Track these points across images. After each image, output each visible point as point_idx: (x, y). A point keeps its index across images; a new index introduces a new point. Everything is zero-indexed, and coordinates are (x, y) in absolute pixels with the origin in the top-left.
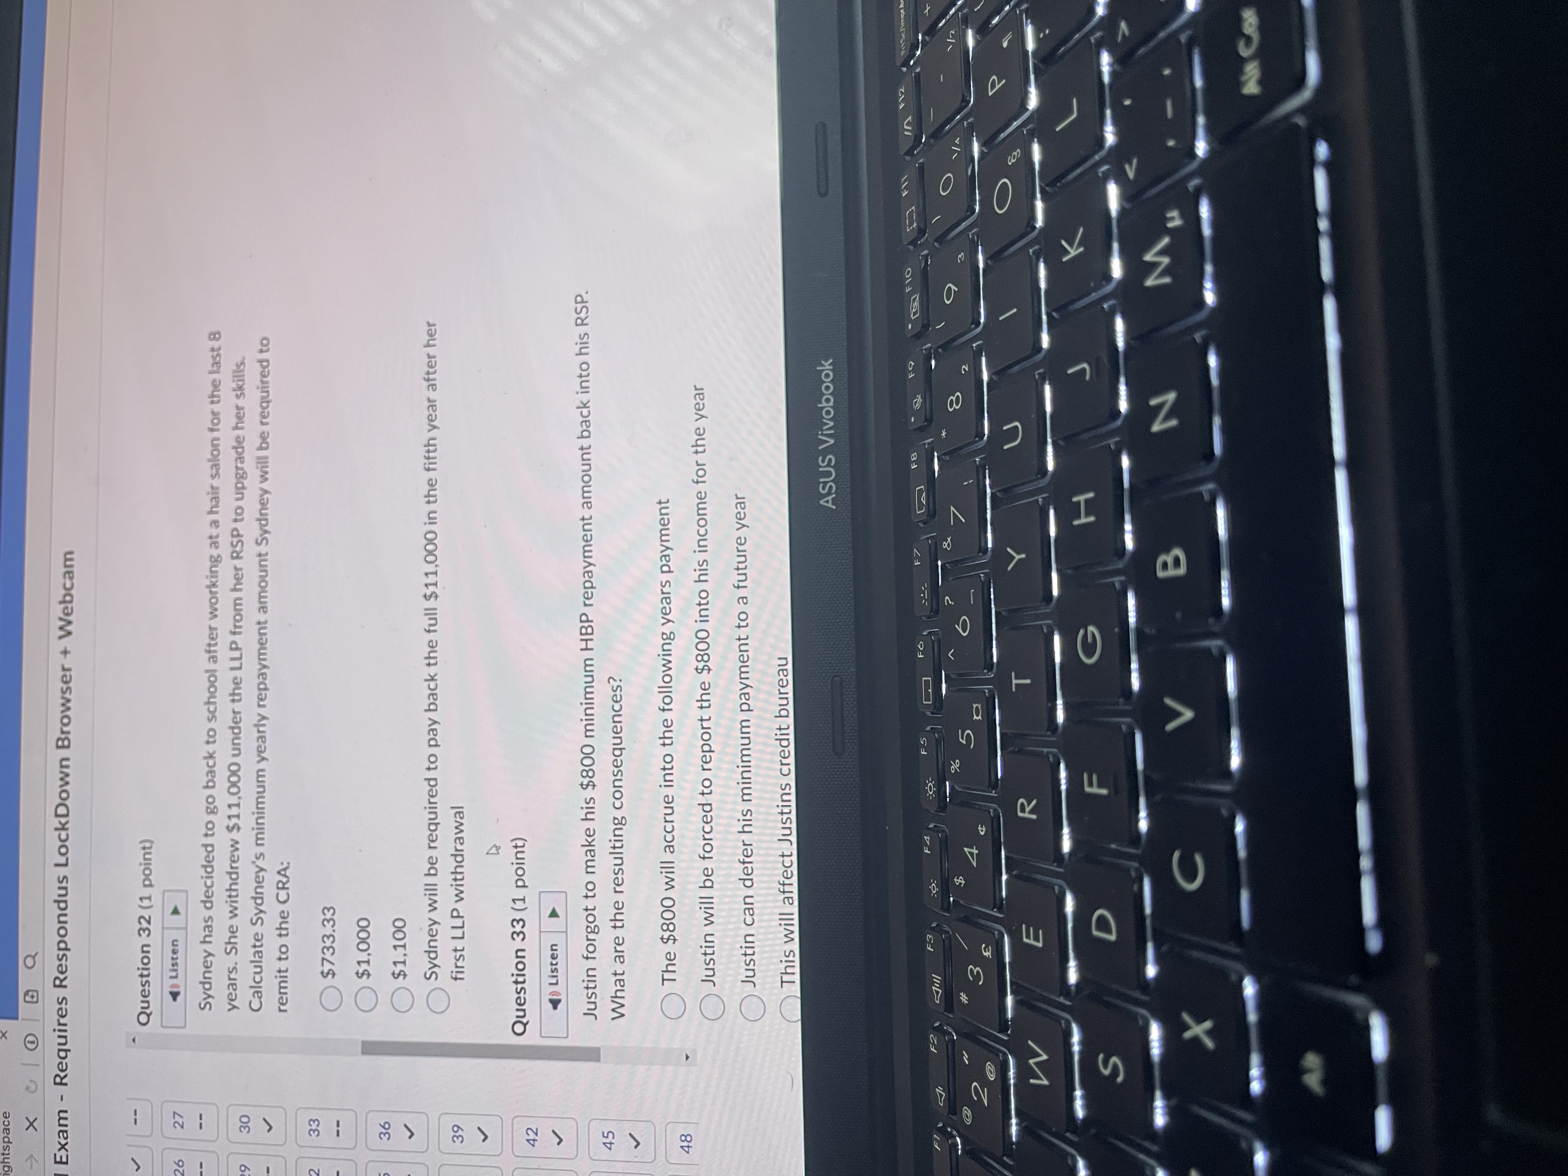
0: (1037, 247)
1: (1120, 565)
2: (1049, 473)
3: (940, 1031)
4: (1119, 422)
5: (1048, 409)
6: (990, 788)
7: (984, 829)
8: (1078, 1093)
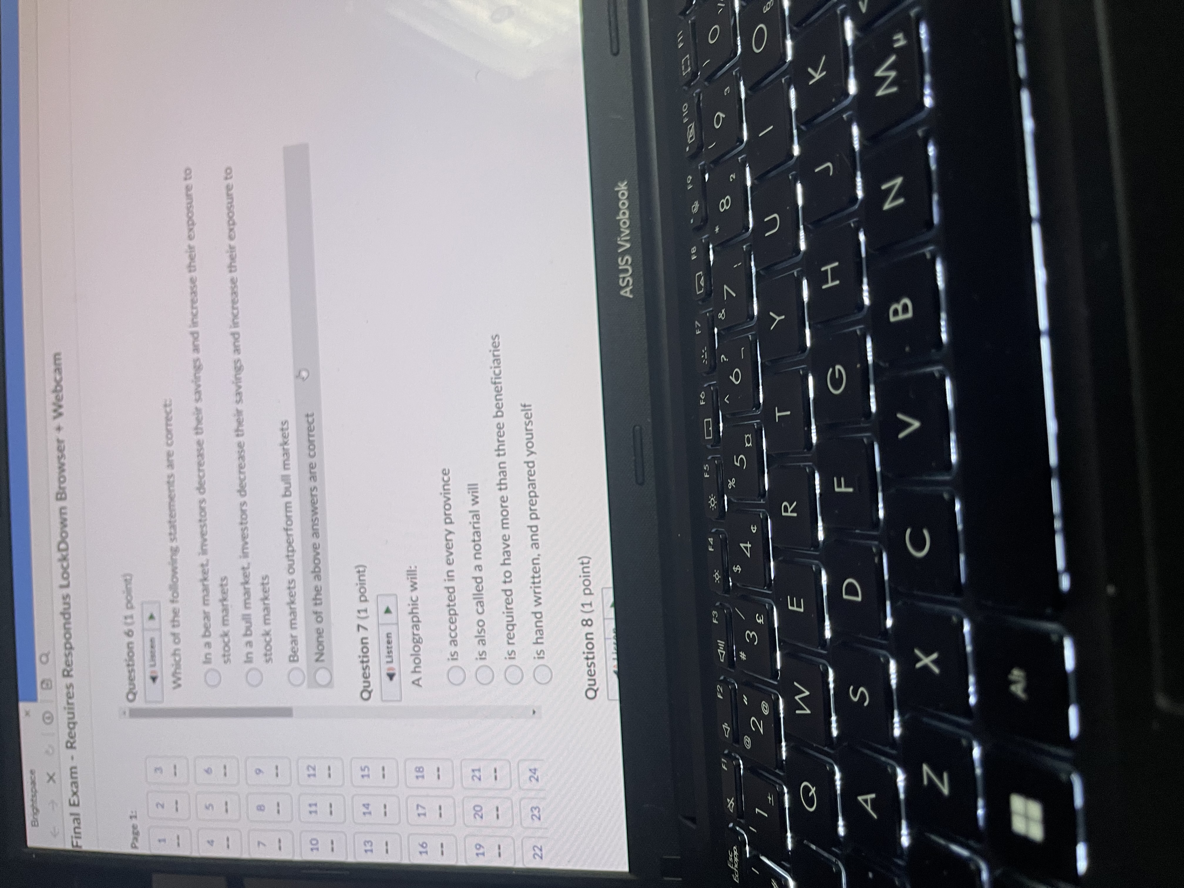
0: (787, 76)
1: (860, 316)
2: (801, 252)
3: (725, 683)
4: (856, 207)
5: (800, 202)
6: (760, 497)
7: (756, 528)
8: (834, 718)
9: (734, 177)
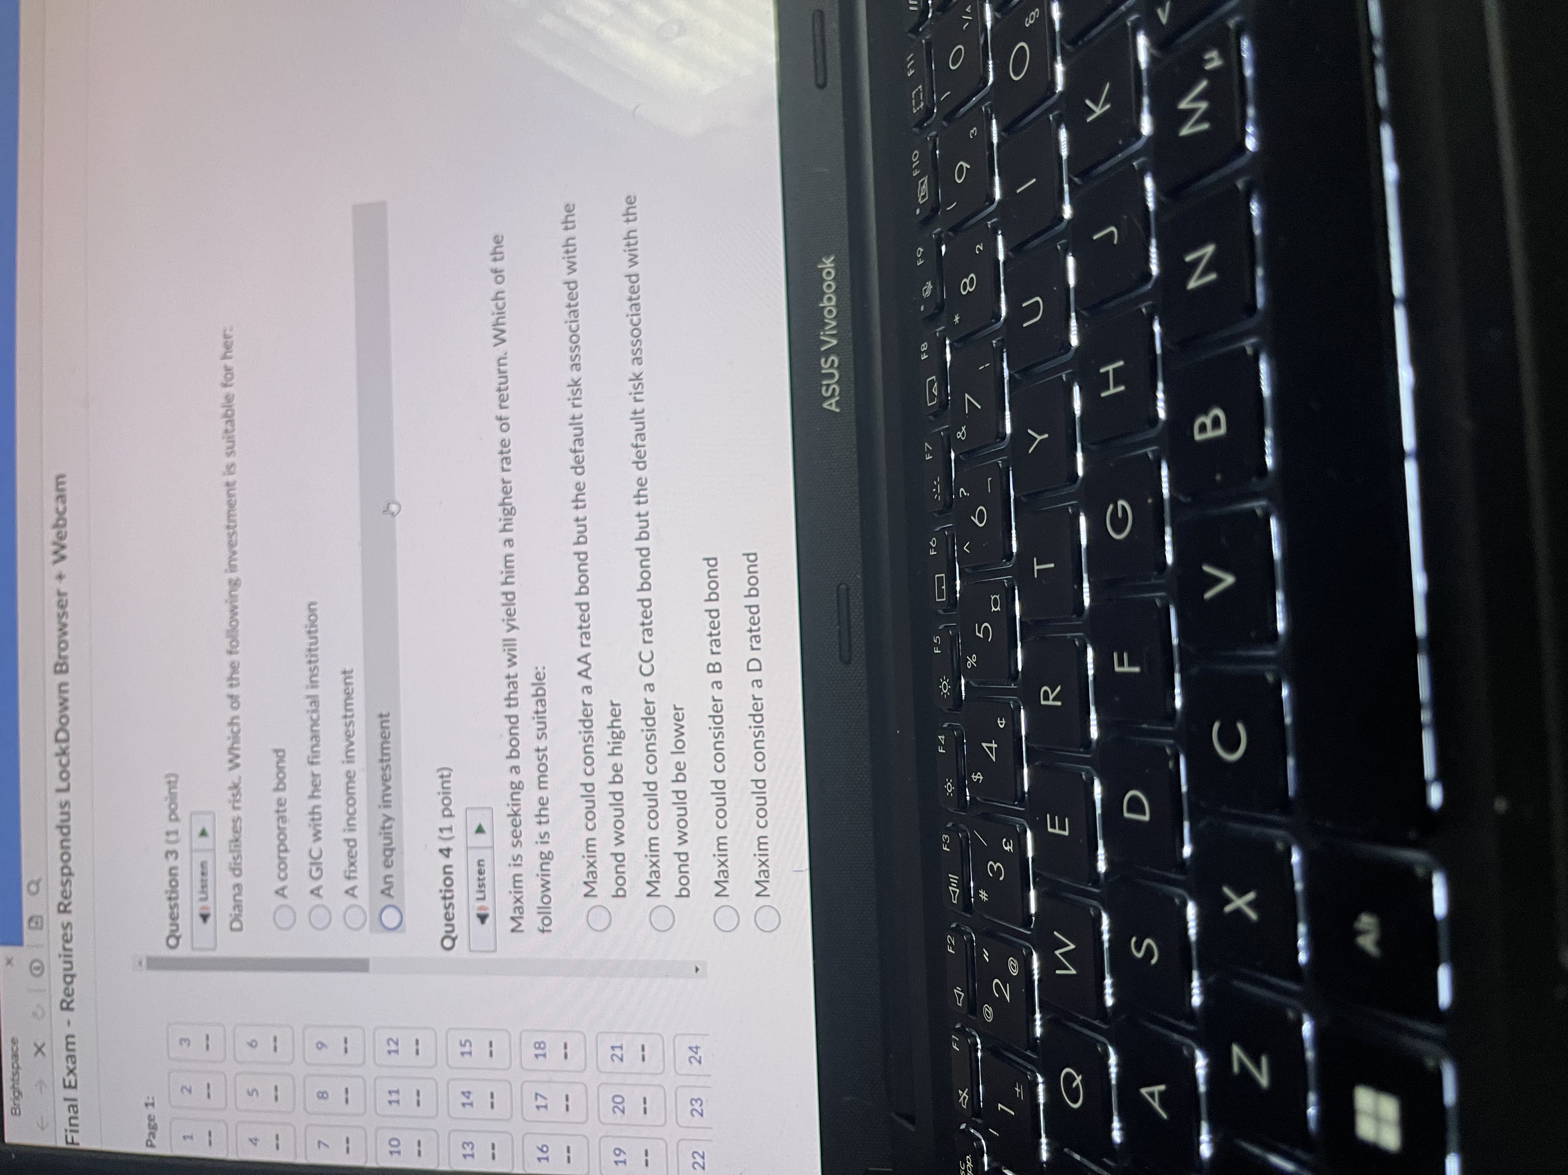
0: (1057, 112)
1: (1152, 434)
2: (1072, 349)
3: (958, 932)
4: (1150, 286)
5: (1072, 281)
6: (1010, 680)
7: (1004, 722)
8: (1108, 981)
9: (982, 249)
